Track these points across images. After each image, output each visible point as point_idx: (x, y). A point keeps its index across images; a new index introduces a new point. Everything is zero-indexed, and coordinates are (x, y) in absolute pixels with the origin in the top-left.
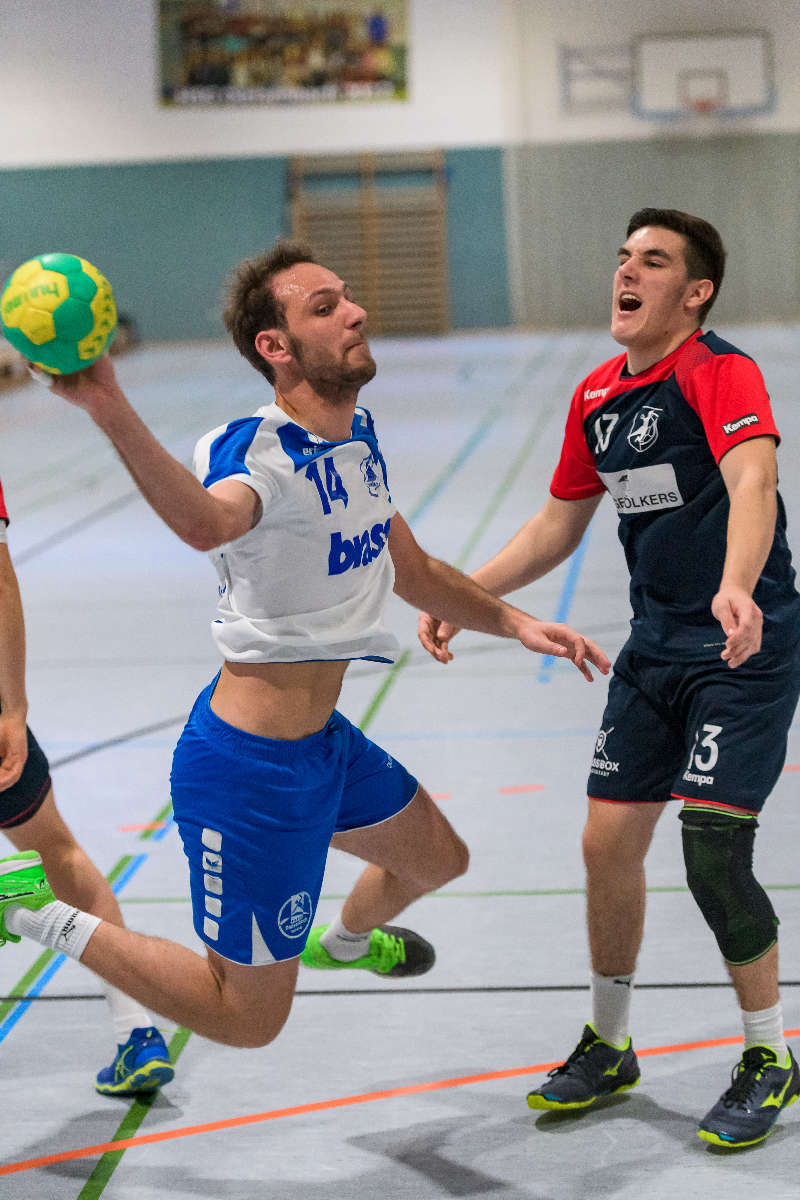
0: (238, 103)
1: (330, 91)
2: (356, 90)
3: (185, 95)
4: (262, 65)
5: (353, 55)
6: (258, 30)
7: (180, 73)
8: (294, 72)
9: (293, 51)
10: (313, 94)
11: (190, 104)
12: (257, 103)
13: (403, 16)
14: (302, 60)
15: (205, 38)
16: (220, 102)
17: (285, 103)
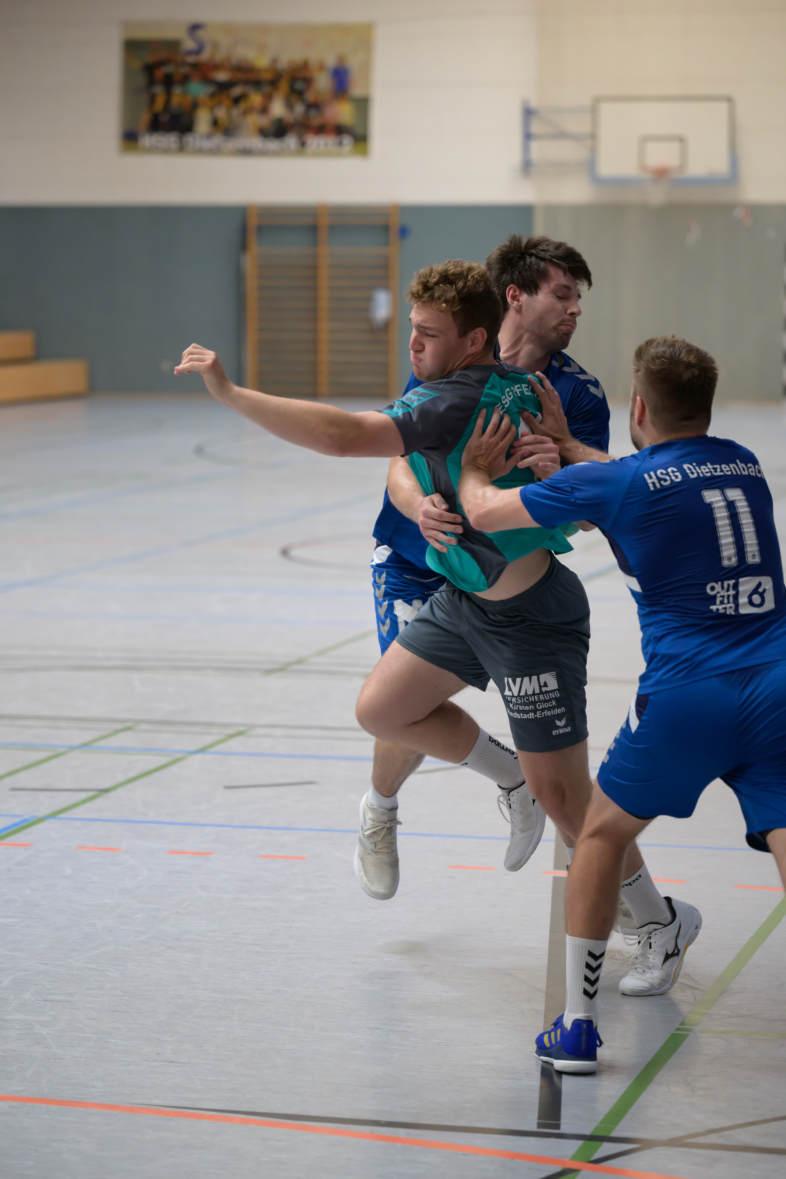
0: (200, 152)
1: (291, 141)
2: (314, 142)
3: (147, 140)
4: (221, 113)
5: (315, 106)
6: (222, 76)
7: (145, 118)
8: (255, 120)
9: (256, 99)
10: (273, 145)
11: (152, 150)
12: (215, 152)
13: (367, 66)
14: (264, 110)
15: (169, 82)
16: (181, 149)
17: (246, 152)
